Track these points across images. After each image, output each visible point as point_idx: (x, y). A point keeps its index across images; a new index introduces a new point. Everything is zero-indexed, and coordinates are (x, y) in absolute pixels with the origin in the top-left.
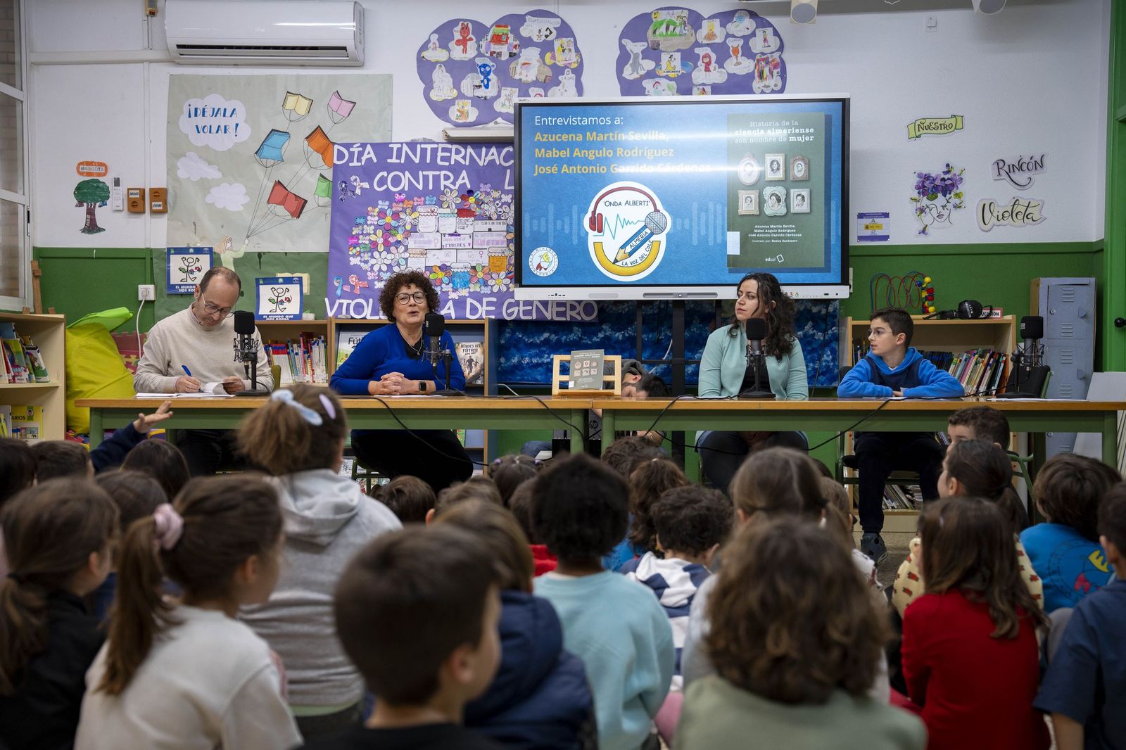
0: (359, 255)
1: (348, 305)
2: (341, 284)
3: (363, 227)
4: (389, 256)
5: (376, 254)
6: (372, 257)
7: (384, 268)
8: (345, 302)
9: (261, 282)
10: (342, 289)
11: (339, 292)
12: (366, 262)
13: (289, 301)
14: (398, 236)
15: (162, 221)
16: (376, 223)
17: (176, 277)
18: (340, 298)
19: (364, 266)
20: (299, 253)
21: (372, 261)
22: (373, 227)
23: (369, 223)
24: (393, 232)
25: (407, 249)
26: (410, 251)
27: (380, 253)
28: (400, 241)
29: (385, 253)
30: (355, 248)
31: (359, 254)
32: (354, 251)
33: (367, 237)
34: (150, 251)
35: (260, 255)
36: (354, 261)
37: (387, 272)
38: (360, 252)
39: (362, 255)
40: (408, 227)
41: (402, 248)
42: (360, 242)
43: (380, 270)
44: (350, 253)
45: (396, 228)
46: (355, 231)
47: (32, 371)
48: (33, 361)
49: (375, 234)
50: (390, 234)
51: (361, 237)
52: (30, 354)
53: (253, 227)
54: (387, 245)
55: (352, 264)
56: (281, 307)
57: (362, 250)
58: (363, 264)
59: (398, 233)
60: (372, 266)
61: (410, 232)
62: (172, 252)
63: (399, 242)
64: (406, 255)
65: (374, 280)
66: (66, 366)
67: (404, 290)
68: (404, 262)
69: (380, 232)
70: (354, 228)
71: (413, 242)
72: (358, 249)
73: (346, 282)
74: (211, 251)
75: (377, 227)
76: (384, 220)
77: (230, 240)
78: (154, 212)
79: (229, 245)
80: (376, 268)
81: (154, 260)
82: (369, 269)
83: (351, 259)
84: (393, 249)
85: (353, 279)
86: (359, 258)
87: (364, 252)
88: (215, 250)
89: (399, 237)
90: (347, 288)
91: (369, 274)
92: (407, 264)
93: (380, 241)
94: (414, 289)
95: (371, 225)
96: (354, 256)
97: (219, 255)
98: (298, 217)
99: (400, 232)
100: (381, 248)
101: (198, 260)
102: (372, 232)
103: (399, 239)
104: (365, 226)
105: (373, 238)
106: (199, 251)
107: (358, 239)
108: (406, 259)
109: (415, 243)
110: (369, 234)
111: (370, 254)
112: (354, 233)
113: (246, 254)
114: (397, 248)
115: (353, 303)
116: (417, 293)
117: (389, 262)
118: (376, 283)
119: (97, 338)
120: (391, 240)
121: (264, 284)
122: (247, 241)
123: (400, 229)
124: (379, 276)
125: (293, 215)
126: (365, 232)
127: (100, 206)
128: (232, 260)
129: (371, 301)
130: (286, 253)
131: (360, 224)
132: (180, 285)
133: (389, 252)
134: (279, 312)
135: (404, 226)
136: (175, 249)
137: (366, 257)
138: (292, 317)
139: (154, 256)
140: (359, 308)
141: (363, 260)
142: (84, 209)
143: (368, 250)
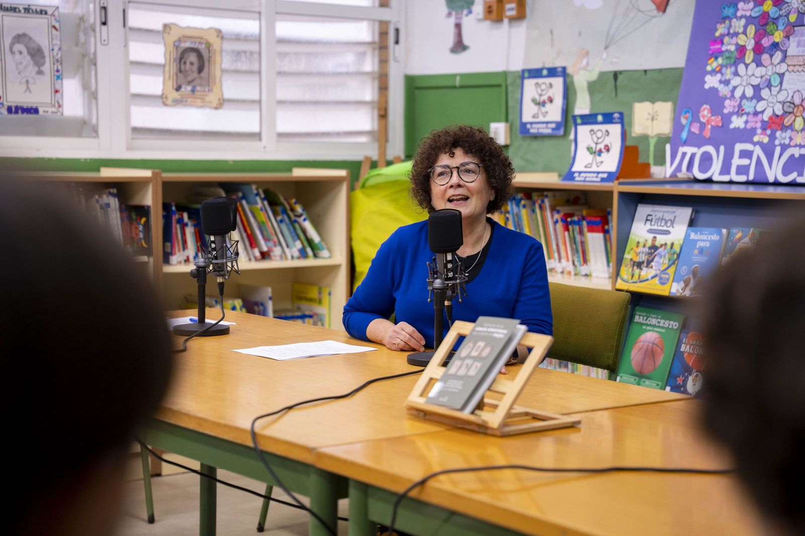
0: (720, 71)
1: (693, 156)
2: (690, 119)
3: (730, 22)
4: (760, 71)
5: (741, 68)
6: (736, 74)
7: (750, 92)
8: (689, 150)
9: (579, 121)
10: (689, 130)
11: (684, 135)
12: (727, 82)
13: (608, 150)
14: (777, 34)
15: (520, 31)
16: (748, 14)
17: (529, 112)
18: (685, 143)
19: (724, 90)
20: (660, 70)
21: (735, 81)
22: (743, 21)
23: (739, 14)
24: (770, 28)
25: (785, 57)
26: (789, 61)
27: (747, 66)
28: (777, 44)
29: (753, 65)
30: (716, 58)
31: (718, 71)
32: (715, 65)
33: (734, 40)
34: (505, 74)
35: (616, 75)
36: (711, 81)
37: (752, 98)
38: (722, 66)
39: (724, 70)
40: (793, 18)
41: (778, 56)
42: (724, 48)
43: (743, 96)
44: (709, 68)
45: (775, 21)
46: (721, 30)
47: (306, 244)
48: (304, 232)
49: (745, 33)
50: (765, 31)
51: (726, 40)
52: (299, 224)
53: (612, 32)
54: (759, 50)
55: (707, 86)
56: (599, 159)
57: (725, 62)
58: (722, 85)
59: (777, 30)
60: (735, 88)
61: (794, 25)
62: (526, 75)
63: (775, 46)
64: (783, 68)
65: (731, 114)
66: (350, 239)
67: (444, 160)
68: (778, 80)
69: (751, 30)
70: (718, 26)
71: (795, 44)
72: (720, 60)
73: (695, 118)
74: (563, 73)
75: (750, 20)
76: (761, 7)
77: (587, 53)
78: (512, 19)
79: (585, 62)
80: (738, 94)
81: (510, 89)
82: (729, 95)
83: (708, 78)
84: (765, 57)
85: (705, 112)
86: (719, 76)
87: (726, 66)
88: (569, 71)
89: (778, 37)
90: (695, 129)
91: (727, 102)
92: (781, 83)
93: (750, 45)
94: (460, 158)
95: (742, 17)
96: (713, 72)
97: (572, 77)
98: (664, 11)
99: (781, 27)
100: (749, 56)
101: (551, 85)
102: (741, 30)
103: (777, 40)
104: (734, 20)
105: (742, 39)
106: (552, 72)
107: (722, 43)
108: (782, 76)
109: (799, 45)
110: (736, 34)
111: (733, 69)
112: (717, 34)
113: (602, 75)
114: (771, 56)
115: (699, 152)
116: (467, 164)
117: (756, 81)
118: (734, 118)
119: (395, 201)
120: (766, 42)
121: (583, 123)
122: (604, 55)
123: (781, 22)
124: (740, 106)
125: (658, 9)
126: (732, 31)
127: (467, 15)
128: (585, 85)
129: (722, 148)
130: (645, 71)
131: (728, 17)
132: (532, 123)
133: (759, 64)
134: (594, 168)
135: (787, 16)
136: (530, 71)
137: (728, 73)
138: (605, 176)
139: (509, 81)
140: (706, 160)
141: (723, 79)
142: (452, 21)
143: (732, 61)
